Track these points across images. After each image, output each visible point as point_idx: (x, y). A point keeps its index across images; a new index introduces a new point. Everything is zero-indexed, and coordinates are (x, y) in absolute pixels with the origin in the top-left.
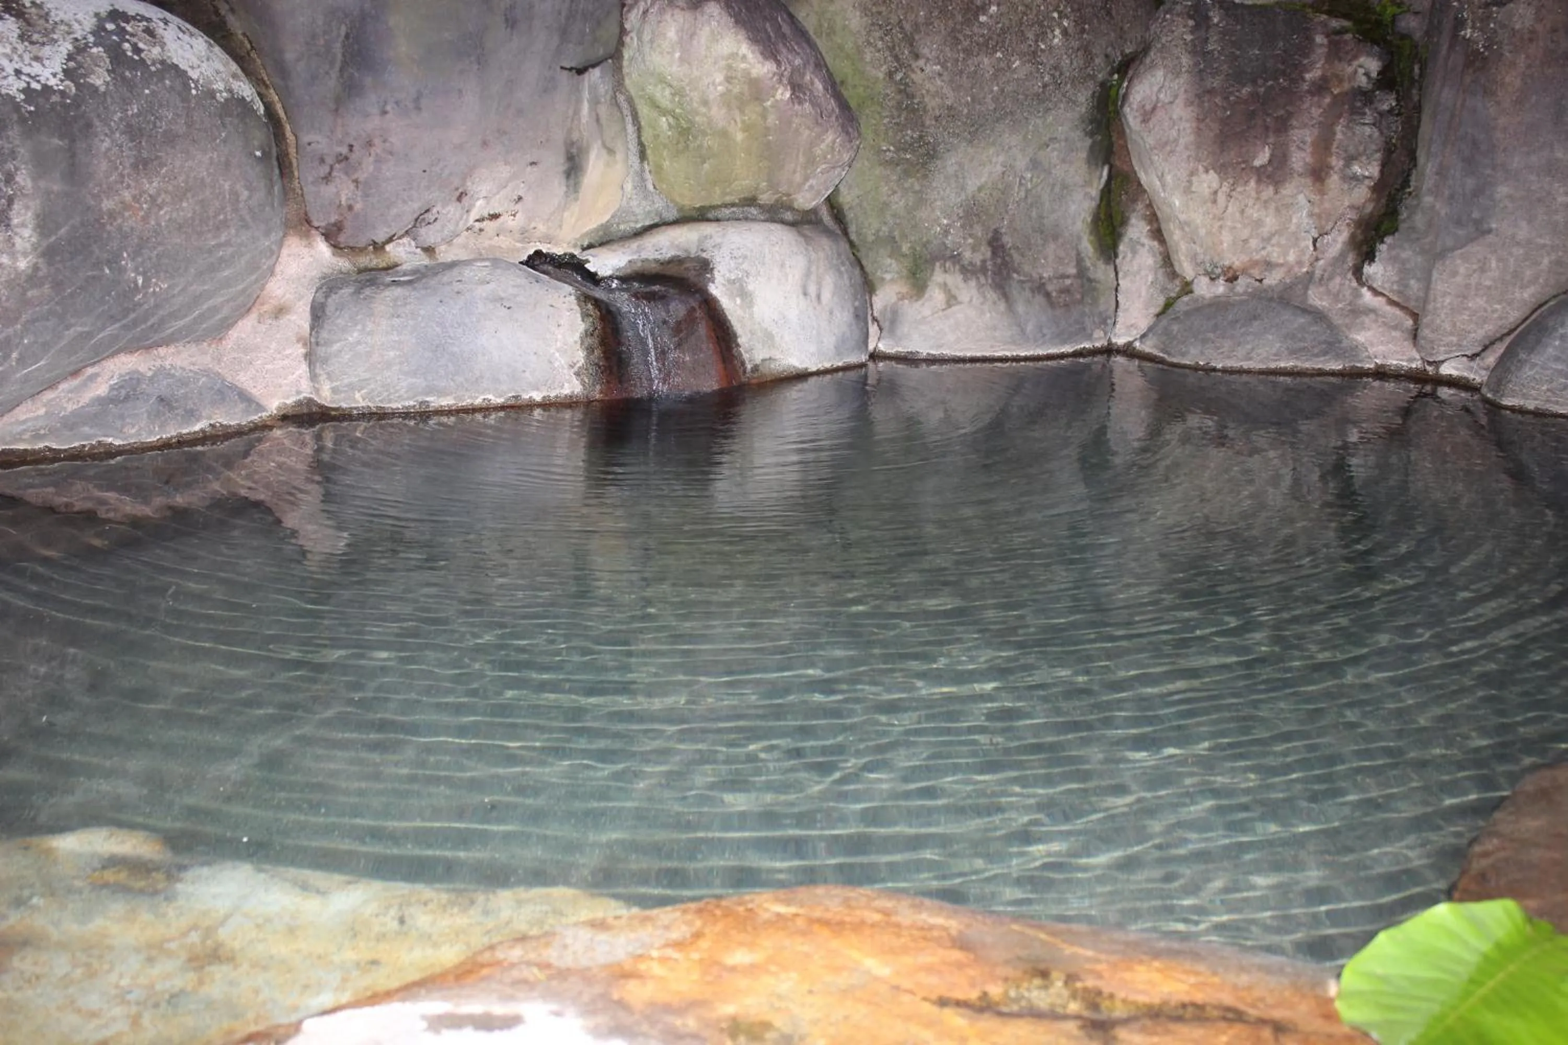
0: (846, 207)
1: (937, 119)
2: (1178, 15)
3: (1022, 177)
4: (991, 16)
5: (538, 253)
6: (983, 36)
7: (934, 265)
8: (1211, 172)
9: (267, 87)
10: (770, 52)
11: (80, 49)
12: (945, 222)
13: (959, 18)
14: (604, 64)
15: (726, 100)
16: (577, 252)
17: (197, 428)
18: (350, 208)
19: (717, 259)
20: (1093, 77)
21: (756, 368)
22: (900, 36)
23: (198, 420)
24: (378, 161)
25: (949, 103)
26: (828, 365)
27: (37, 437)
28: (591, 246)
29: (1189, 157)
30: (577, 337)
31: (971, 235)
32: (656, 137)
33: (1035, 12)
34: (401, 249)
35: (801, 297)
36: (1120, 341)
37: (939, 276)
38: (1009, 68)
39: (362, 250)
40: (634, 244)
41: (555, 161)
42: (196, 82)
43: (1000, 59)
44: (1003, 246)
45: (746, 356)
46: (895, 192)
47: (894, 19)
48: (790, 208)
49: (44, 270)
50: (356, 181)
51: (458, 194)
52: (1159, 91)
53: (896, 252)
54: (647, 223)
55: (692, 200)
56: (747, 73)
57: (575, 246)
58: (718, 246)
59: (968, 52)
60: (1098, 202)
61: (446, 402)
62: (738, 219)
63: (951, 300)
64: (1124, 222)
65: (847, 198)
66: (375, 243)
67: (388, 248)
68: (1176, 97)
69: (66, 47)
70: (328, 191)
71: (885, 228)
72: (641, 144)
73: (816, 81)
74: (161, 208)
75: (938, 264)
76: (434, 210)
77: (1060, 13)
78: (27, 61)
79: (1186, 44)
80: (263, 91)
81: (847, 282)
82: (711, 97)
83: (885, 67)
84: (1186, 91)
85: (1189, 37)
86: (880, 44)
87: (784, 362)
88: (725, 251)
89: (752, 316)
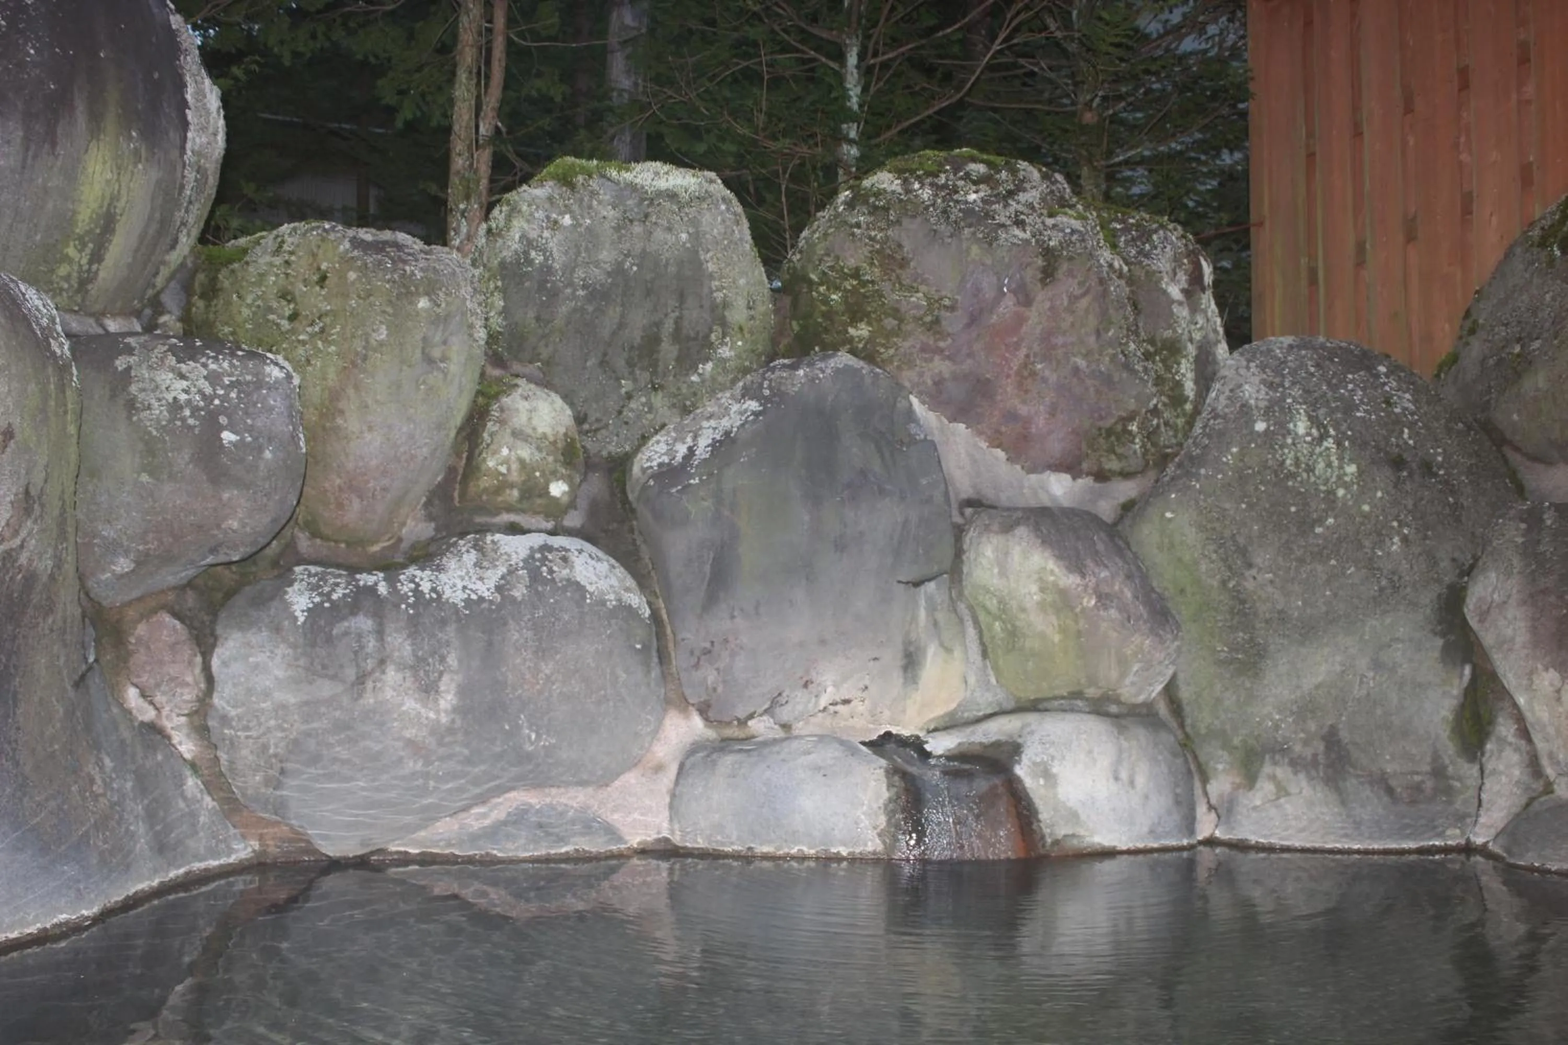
0: (1185, 702)
1: (1267, 622)
2: (1510, 519)
3: (1363, 676)
4: (1328, 528)
5: (888, 735)
6: (1318, 545)
7: (1263, 758)
8: (1551, 670)
9: (657, 597)
10: (1076, 565)
11: (512, 571)
12: (1277, 717)
13: (1294, 530)
14: (939, 579)
15: (1042, 606)
16: (922, 734)
17: (563, 850)
18: (715, 690)
19: (1029, 743)
20: (1438, 581)
21: (1056, 842)
22: (1233, 548)
23: (566, 844)
24: (733, 655)
25: (1279, 607)
26: (1141, 845)
27: (449, 845)
28: (936, 730)
29: (1527, 655)
30: (881, 802)
31: (1303, 731)
32: (993, 638)
33: (1373, 522)
34: (762, 725)
35: (1112, 780)
36: (1479, 841)
37: (1267, 769)
38: (1344, 574)
39: (729, 724)
40: (969, 730)
41: (892, 657)
42: (591, 594)
43: (1334, 566)
44: (1339, 741)
45: (1047, 831)
46: (1227, 689)
47: (1227, 533)
48: (1118, 701)
49: (458, 723)
50: (718, 669)
51: (803, 682)
52: (1493, 592)
53: (1227, 745)
54: (989, 711)
55: (1030, 693)
56: (1055, 584)
57: (921, 729)
58: (1032, 733)
59: (1301, 561)
60: (1462, 700)
61: (766, 849)
62: (1064, 711)
63: (1282, 791)
64: (1491, 722)
65: (1185, 693)
66: (738, 720)
67: (750, 723)
68: (1509, 596)
69: (502, 570)
70: (697, 675)
71: (1216, 722)
72: (982, 644)
73: (1126, 590)
74: (553, 684)
75: (1267, 757)
76: (784, 695)
77: (1400, 522)
78: (474, 579)
79: (1517, 546)
80: (652, 599)
81: (1166, 771)
82: (1028, 605)
83: (1218, 577)
84: (1518, 591)
85: (1520, 540)
86: (1214, 556)
87: (1088, 839)
88: (1036, 737)
89: (1055, 795)
